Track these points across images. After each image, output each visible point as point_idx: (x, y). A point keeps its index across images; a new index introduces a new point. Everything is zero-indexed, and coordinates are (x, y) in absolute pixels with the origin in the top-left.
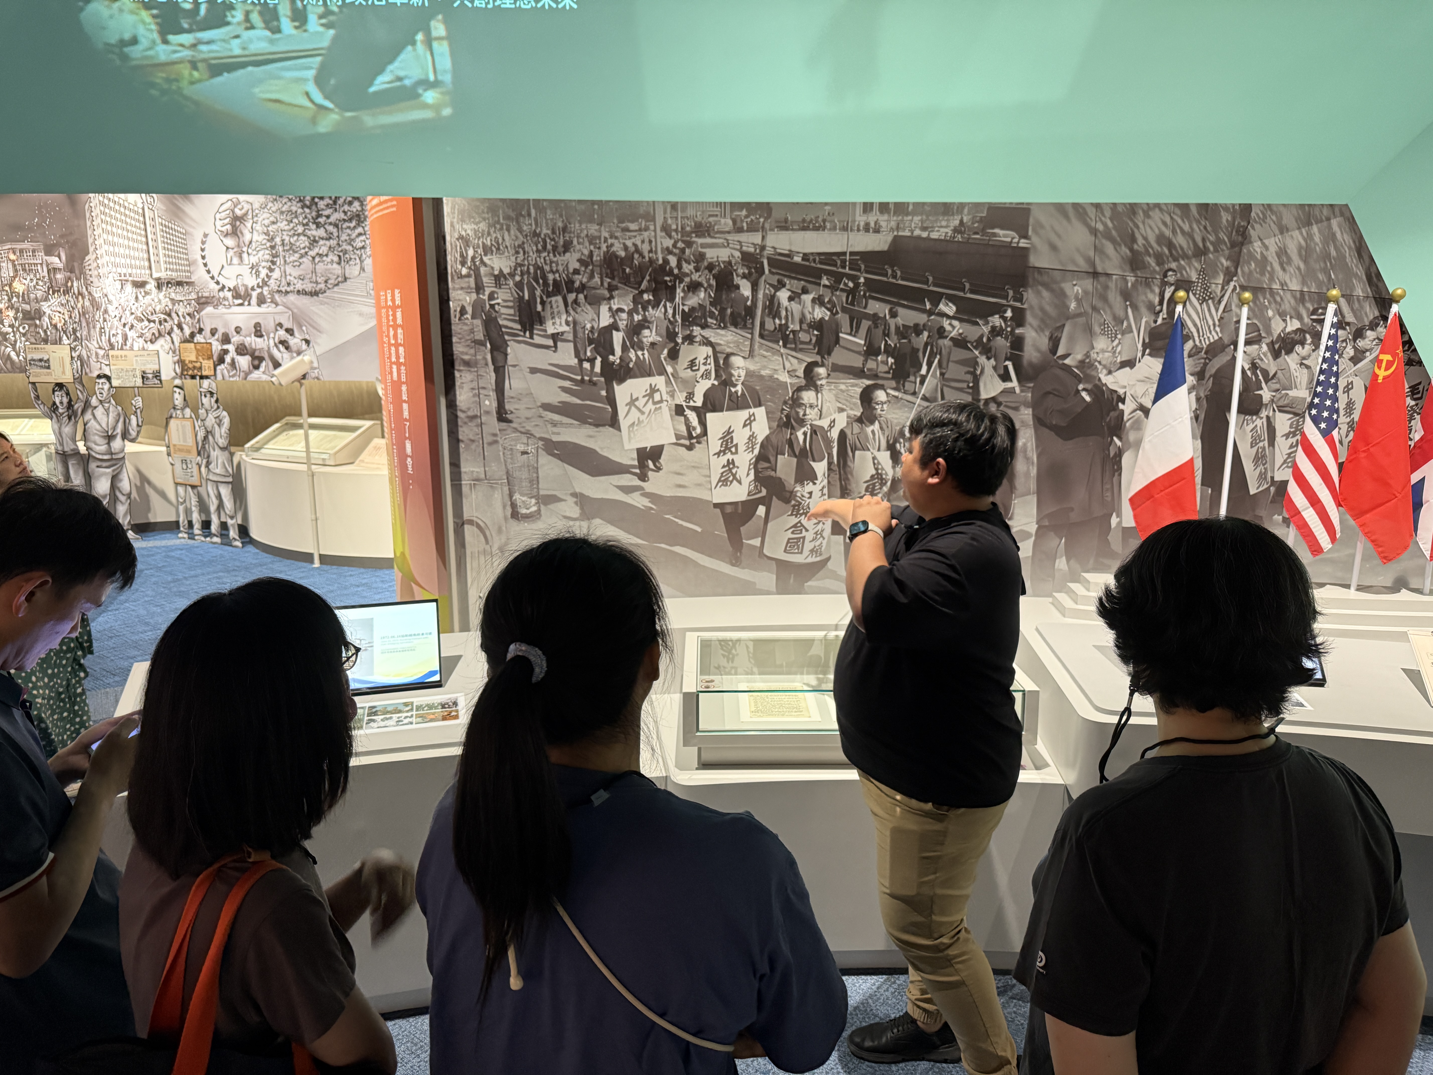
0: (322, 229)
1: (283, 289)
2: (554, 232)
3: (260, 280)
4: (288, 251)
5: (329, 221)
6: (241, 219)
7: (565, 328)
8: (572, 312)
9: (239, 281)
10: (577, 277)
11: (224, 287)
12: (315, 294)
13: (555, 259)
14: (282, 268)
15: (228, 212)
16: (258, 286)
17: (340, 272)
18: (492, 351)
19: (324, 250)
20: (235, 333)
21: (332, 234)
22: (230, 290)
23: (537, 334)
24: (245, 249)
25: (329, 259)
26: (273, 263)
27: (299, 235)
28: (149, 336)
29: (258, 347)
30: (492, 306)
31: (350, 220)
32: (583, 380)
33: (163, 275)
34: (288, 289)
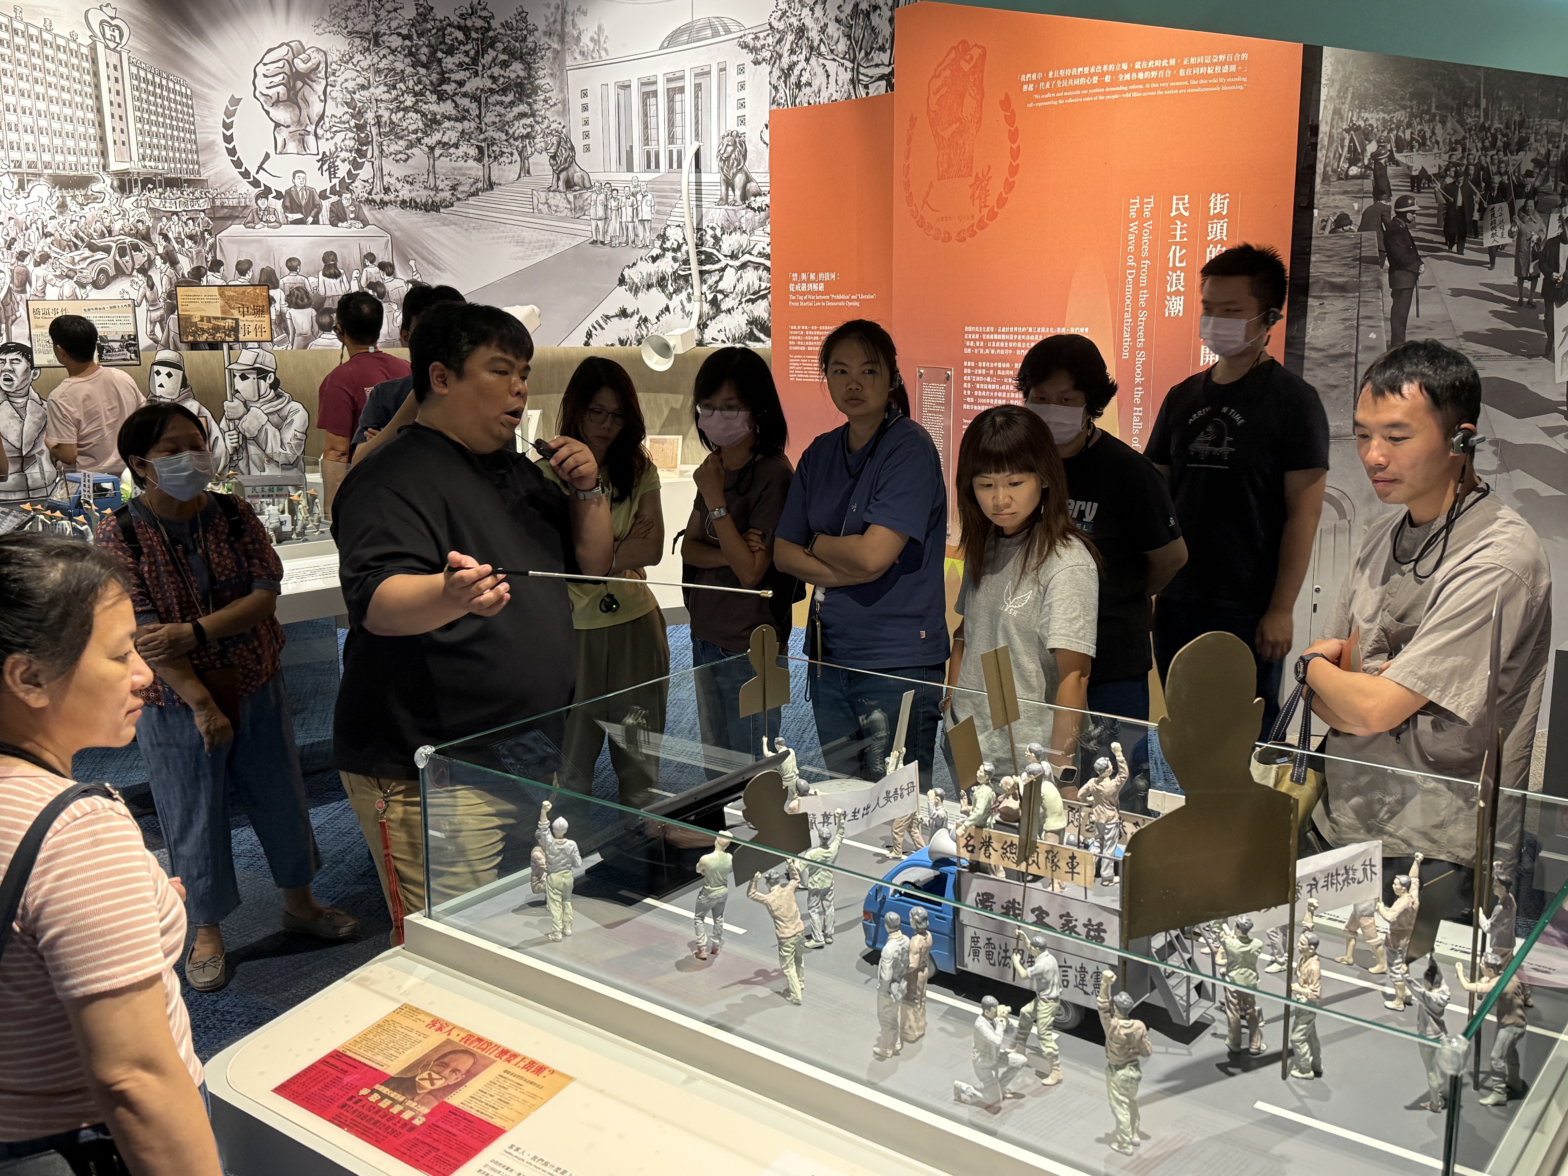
0: (449, 101)
1: (377, 198)
2: (1507, 127)
3: (335, 181)
4: (386, 135)
5: (463, 90)
6: (307, 77)
7: (1508, 240)
8: (1518, 221)
9: (297, 181)
10: (1530, 180)
11: (267, 191)
12: (431, 207)
13: (1505, 159)
14: (376, 163)
15: (280, 64)
16: (333, 191)
17: (481, 173)
18: (1391, 271)
19: (452, 136)
20: (287, 271)
21: (468, 111)
22: (279, 196)
23: (1468, 248)
24: (311, 128)
25: (460, 152)
26: (361, 154)
27: (406, 110)
28: (90, 274)
29: (329, 294)
30: (1402, 215)
31: (504, 91)
32: (1521, 301)
33: (135, 166)
34: (386, 198)
